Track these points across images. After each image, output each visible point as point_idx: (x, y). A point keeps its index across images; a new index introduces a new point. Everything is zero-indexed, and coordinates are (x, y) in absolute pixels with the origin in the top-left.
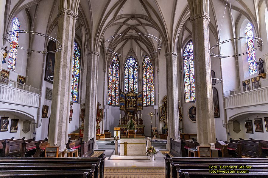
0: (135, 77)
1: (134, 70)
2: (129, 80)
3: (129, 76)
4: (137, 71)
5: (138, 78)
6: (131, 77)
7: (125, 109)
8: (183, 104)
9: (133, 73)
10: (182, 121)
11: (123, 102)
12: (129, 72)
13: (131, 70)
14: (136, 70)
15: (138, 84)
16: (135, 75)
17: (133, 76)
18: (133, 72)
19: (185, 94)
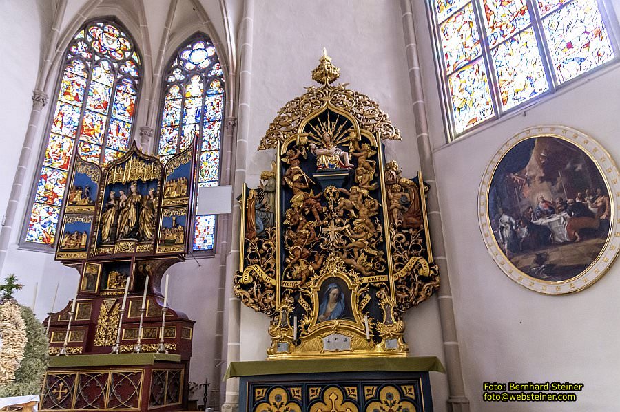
0: (210, 114)
1: (207, 87)
2: (181, 133)
3: (183, 115)
4: (220, 91)
5: (223, 119)
6: (191, 118)
7: (84, 255)
8: (437, 155)
9: (204, 100)
10: (436, 291)
11: (78, 214)
12: (184, 98)
13: (195, 87)
14: (215, 85)
15: (222, 145)
16: (209, 108)
17: (202, 113)
18: (205, 95)
19: (442, 83)
